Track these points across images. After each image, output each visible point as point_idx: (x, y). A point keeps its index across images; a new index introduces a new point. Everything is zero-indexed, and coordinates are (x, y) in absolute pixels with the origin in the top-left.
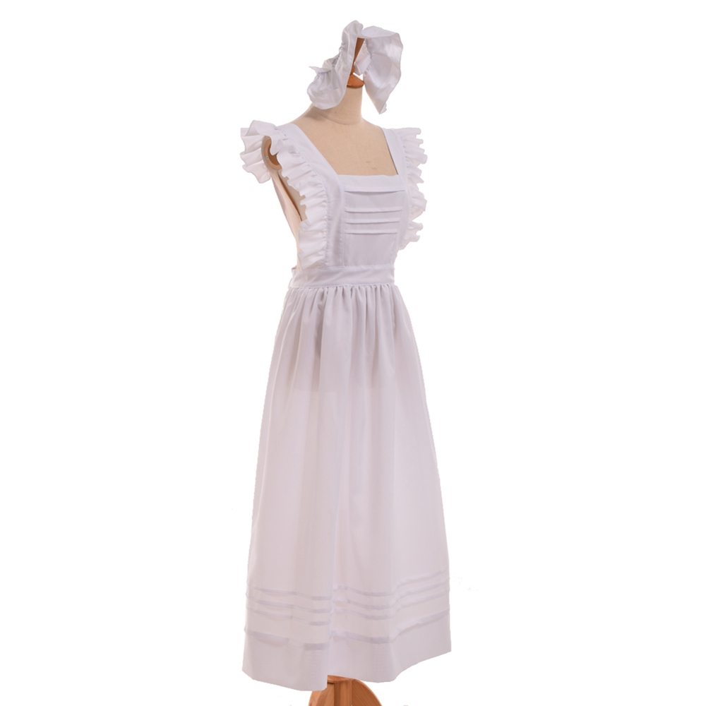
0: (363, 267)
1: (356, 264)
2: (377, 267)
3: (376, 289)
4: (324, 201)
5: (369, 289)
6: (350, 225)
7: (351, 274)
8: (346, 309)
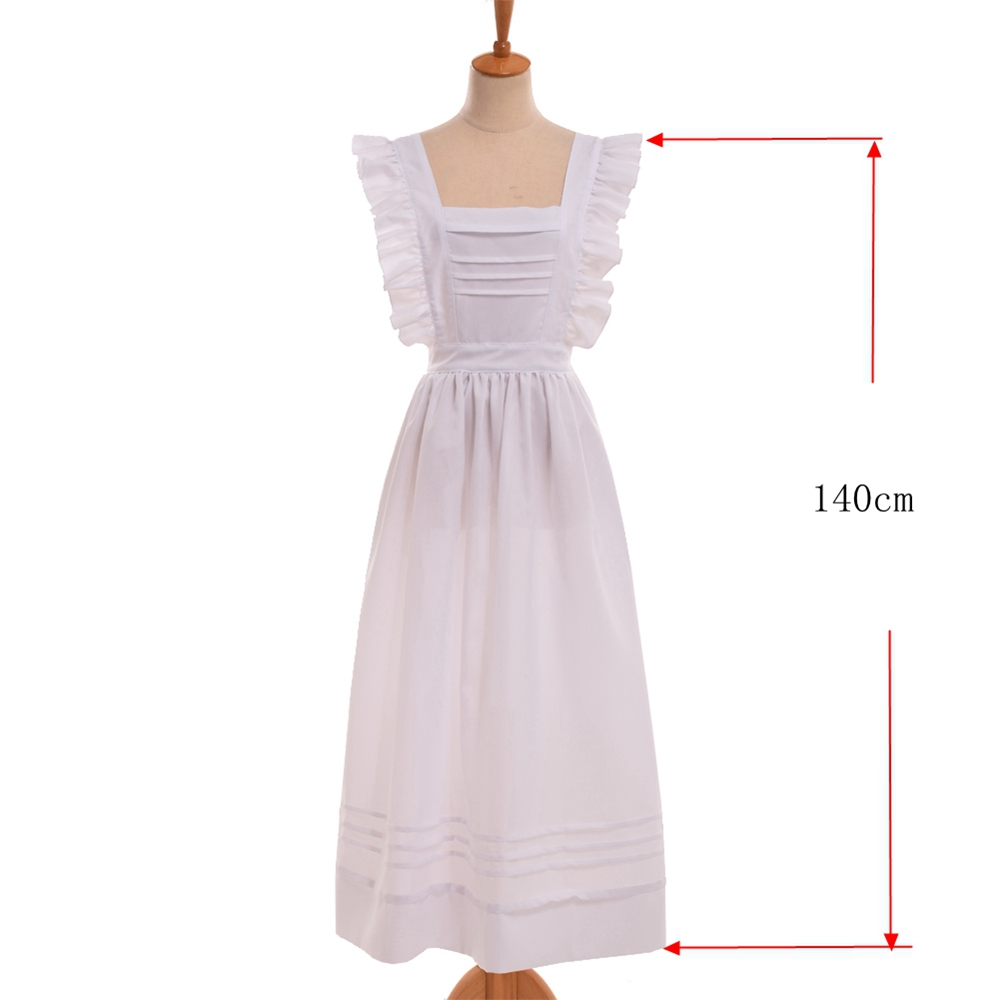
0: (489, 345)
1: (478, 341)
2: (512, 346)
3: (507, 380)
4: (415, 246)
5: (495, 377)
6: (462, 282)
7: (468, 355)
8: (455, 408)
